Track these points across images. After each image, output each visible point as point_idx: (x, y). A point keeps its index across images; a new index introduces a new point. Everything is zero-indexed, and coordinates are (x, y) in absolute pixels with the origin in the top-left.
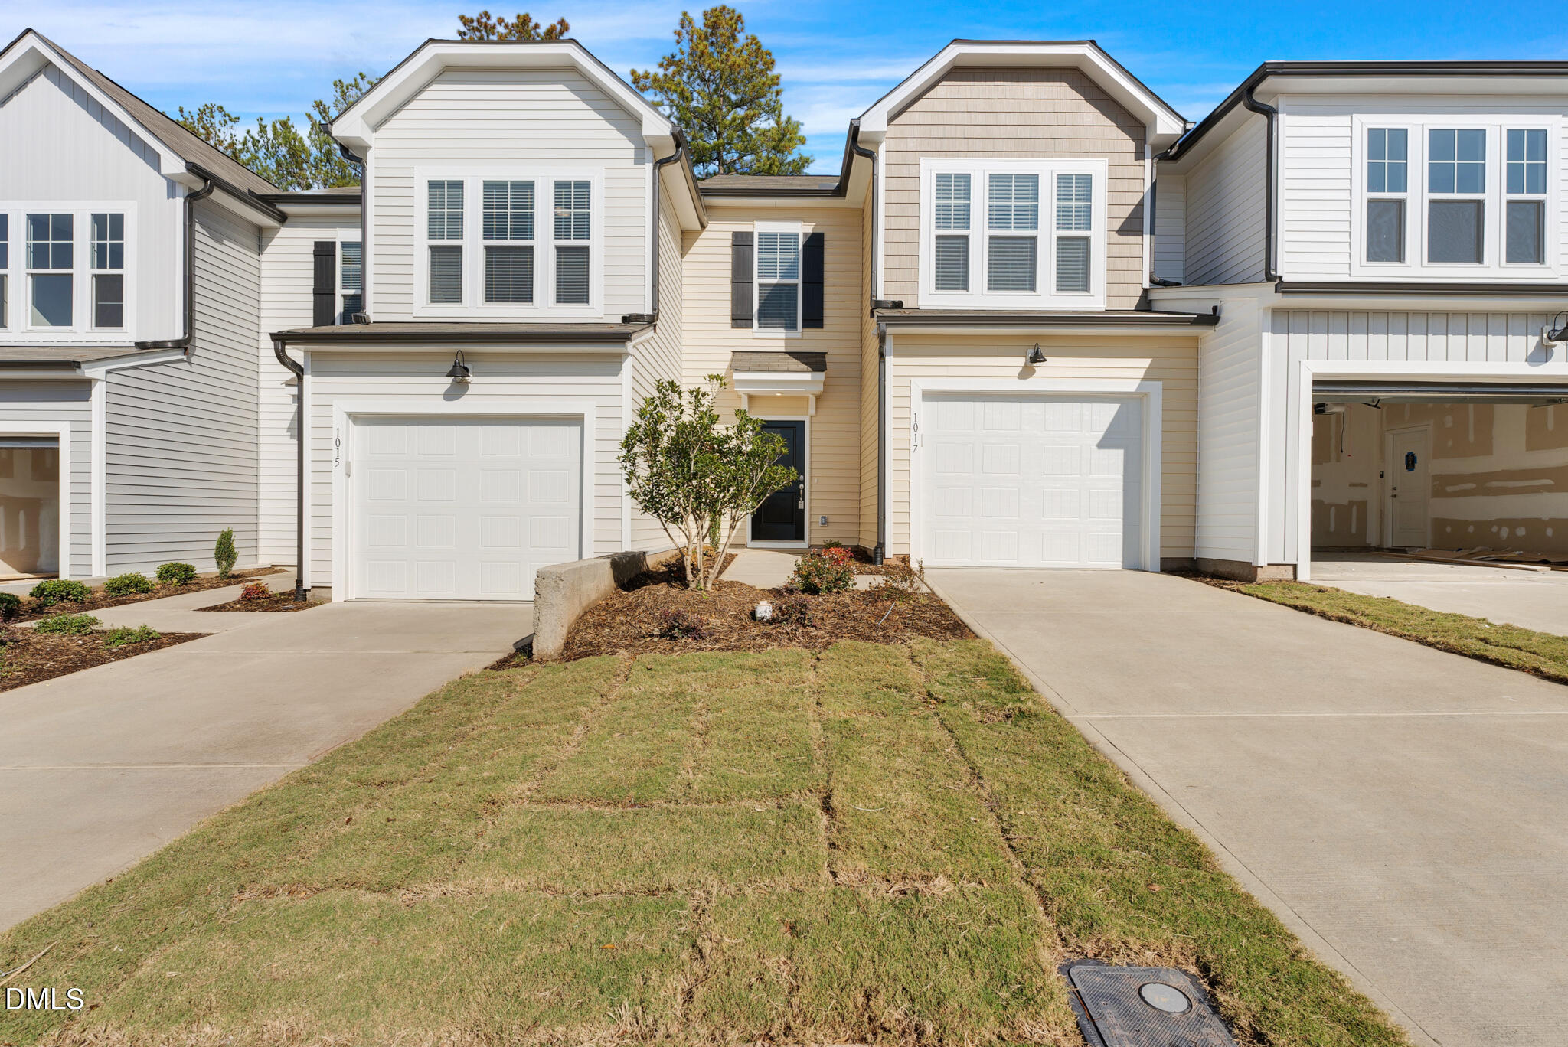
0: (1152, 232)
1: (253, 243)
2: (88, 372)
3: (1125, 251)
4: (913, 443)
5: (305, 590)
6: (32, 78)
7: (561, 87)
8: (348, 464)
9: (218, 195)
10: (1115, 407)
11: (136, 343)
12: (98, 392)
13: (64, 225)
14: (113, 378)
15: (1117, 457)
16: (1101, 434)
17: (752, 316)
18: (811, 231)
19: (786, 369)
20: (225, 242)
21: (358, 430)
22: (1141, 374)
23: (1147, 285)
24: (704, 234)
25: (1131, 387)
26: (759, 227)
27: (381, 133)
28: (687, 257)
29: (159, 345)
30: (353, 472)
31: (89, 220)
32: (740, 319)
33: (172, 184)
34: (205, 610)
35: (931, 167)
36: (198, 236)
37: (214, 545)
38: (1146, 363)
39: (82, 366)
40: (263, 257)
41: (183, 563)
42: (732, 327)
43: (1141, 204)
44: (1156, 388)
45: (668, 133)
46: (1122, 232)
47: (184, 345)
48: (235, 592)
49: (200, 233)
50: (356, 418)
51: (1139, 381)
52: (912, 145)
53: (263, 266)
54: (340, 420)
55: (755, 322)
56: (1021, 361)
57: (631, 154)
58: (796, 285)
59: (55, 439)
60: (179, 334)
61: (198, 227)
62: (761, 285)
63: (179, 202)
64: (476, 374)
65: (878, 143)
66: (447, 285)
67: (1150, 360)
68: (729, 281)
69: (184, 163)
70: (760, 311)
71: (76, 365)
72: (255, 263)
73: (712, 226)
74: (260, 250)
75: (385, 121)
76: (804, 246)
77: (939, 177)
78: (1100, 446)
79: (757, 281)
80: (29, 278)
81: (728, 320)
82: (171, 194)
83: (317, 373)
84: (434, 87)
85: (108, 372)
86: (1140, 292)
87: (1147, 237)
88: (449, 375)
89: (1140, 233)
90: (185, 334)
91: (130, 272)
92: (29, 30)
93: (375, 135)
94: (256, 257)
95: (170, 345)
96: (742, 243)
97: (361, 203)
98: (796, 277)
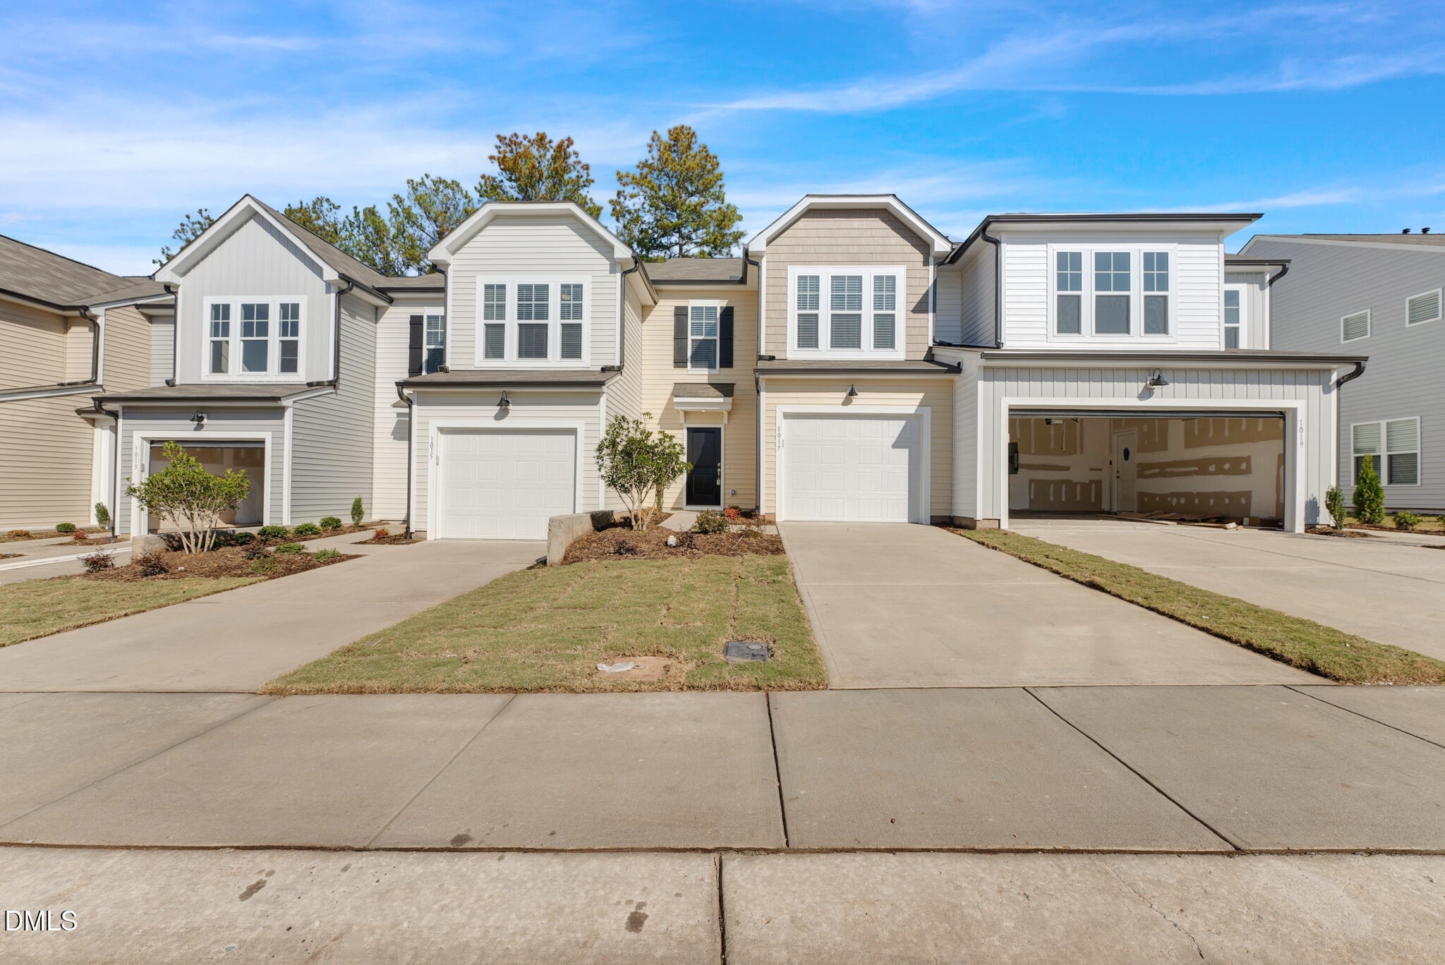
0: (934, 311)
1: (373, 317)
2: (284, 403)
3: (918, 323)
4: (777, 445)
5: (411, 533)
6: (246, 222)
7: (566, 227)
8: (438, 458)
9: (356, 291)
10: (903, 422)
11: (308, 383)
12: (288, 414)
13: (263, 310)
14: (297, 406)
15: (904, 454)
16: (894, 440)
17: (687, 360)
18: (725, 306)
19: (707, 395)
20: (357, 318)
21: (442, 437)
22: (918, 403)
23: (931, 344)
24: (657, 308)
25: (912, 410)
26: (692, 303)
27: (456, 256)
28: (645, 323)
29: (319, 384)
30: (440, 463)
31: (278, 307)
32: (680, 362)
33: (329, 285)
34: (356, 543)
35: (794, 272)
36: (342, 316)
37: (351, 507)
38: (921, 396)
39: (282, 399)
40: (378, 325)
41: (335, 517)
42: (675, 367)
43: (927, 294)
44: (927, 411)
45: (630, 256)
46: (914, 311)
47: (333, 384)
48: (370, 534)
49: (344, 314)
50: (443, 430)
51: (916, 407)
52: (782, 258)
53: (378, 331)
54: (433, 432)
55: (689, 364)
56: (844, 395)
57: (608, 268)
58: (715, 340)
59: (263, 442)
60: (331, 377)
61: (342, 310)
62: (692, 340)
63: (333, 296)
64: (513, 405)
65: (762, 257)
66: (494, 347)
67: (923, 394)
68: (672, 338)
69: (337, 274)
70: (692, 356)
71: (278, 399)
72: (373, 329)
73: (661, 303)
74: (376, 321)
75: (459, 249)
76: (721, 315)
77: (800, 278)
78: (894, 446)
79: (690, 338)
80: (242, 343)
81: (672, 363)
82: (328, 291)
83: (420, 404)
84: (489, 228)
85: (294, 402)
86: (927, 349)
87: (931, 315)
88: (498, 405)
89: (927, 312)
90: (334, 376)
91: (302, 339)
92: (247, 195)
93: (452, 257)
94: (373, 325)
95: (326, 384)
96: (680, 313)
97: (443, 292)
98: (716, 335)
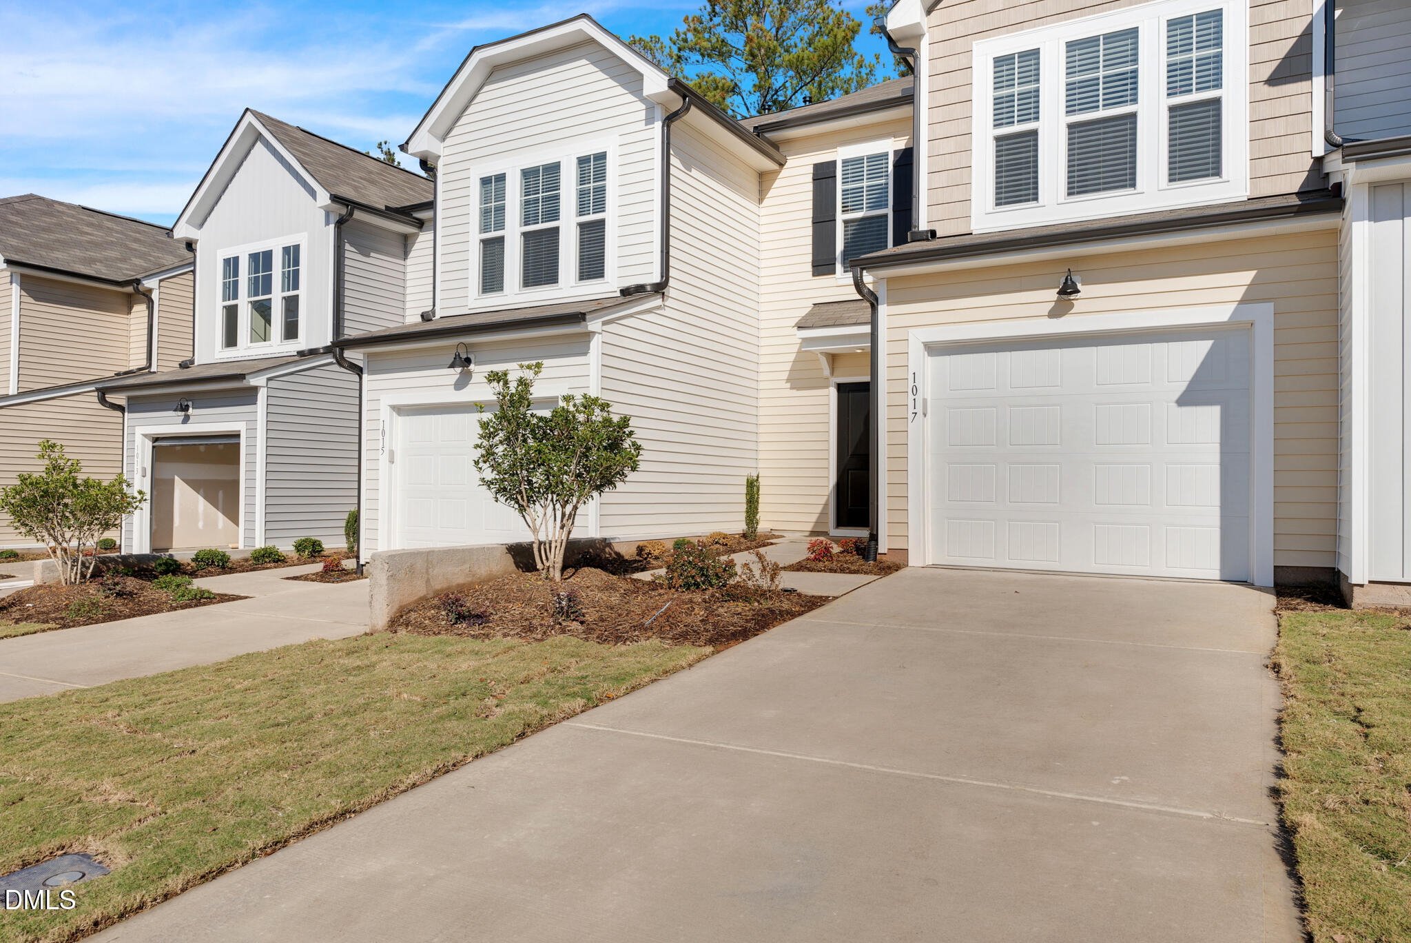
0: (1329, 69)
1: (400, 251)
2: (253, 381)
3: (1282, 108)
4: (911, 410)
5: (363, 565)
6: (253, 145)
7: (584, 62)
8: (392, 453)
9: (358, 215)
10: (1207, 344)
11: (298, 352)
12: (262, 395)
13: (266, 259)
14: (272, 384)
15: (1209, 418)
16: (1183, 387)
17: (835, 259)
18: (904, 148)
20: (372, 254)
21: (400, 421)
22: (1239, 294)
23: (1319, 150)
24: (784, 172)
25: (1222, 314)
26: (840, 154)
27: (448, 141)
28: (766, 202)
29: (314, 352)
30: (397, 458)
31: (280, 253)
32: (823, 265)
34: (288, 578)
35: (984, 53)
36: (347, 254)
37: (343, 524)
38: (1247, 277)
39: (247, 377)
40: (409, 261)
41: (313, 538)
42: (814, 275)
43: (1308, 34)
44: (1264, 313)
45: (666, 88)
46: (1273, 81)
47: (333, 350)
49: (350, 251)
50: (400, 410)
51: (1233, 306)
52: (961, 29)
53: (409, 269)
54: (385, 413)
55: (839, 267)
57: (642, 115)
58: (886, 216)
59: (237, 436)
61: (347, 247)
62: (846, 222)
63: (332, 226)
64: (477, 364)
65: (919, 37)
66: (494, 274)
67: (1254, 273)
68: (809, 222)
69: (329, 195)
70: (845, 253)
71: (241, 377)
72: (400, 268)
73: (792, 162)
74: (405, 255)
75: (450, 130)
76: (895, 166)
77: (998, 61)
78: (1183, 401)
79: (840, 217)
80: (250, 304)
81: (809, 267)
82: (326, 222)
83: (371, 372)
84: (486, 88)
85: (269, 379)
86: (1308, 163)
87: (1318, 82)
88: (452, 366)
89: (1307, 76)
90: (333, 340)
91: (302, 292)
92: (247, 109)
93: (442, 145)
94: (402, 262)
95: (322, 351)
96: (823, 175)
98: (886, 206)
